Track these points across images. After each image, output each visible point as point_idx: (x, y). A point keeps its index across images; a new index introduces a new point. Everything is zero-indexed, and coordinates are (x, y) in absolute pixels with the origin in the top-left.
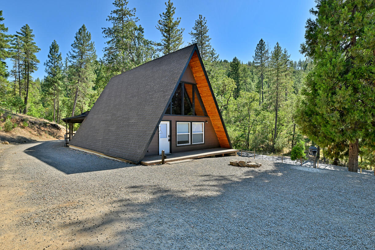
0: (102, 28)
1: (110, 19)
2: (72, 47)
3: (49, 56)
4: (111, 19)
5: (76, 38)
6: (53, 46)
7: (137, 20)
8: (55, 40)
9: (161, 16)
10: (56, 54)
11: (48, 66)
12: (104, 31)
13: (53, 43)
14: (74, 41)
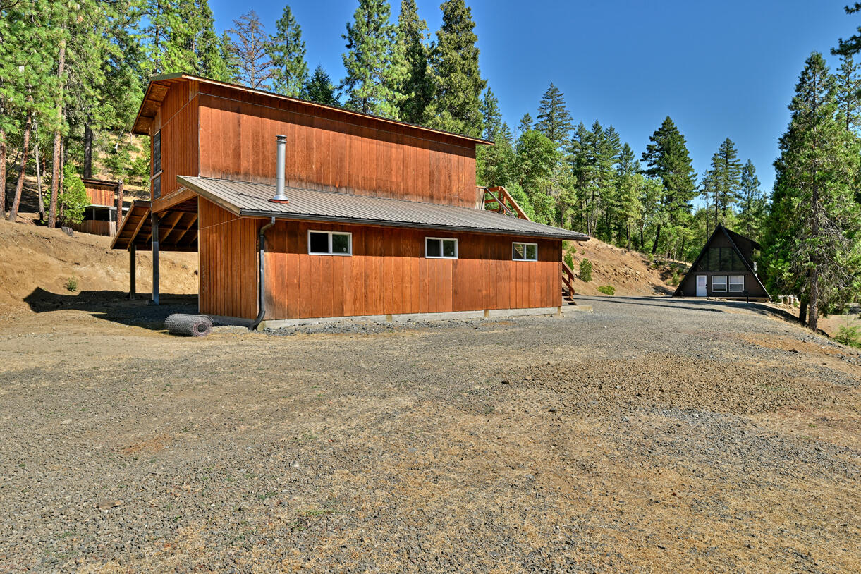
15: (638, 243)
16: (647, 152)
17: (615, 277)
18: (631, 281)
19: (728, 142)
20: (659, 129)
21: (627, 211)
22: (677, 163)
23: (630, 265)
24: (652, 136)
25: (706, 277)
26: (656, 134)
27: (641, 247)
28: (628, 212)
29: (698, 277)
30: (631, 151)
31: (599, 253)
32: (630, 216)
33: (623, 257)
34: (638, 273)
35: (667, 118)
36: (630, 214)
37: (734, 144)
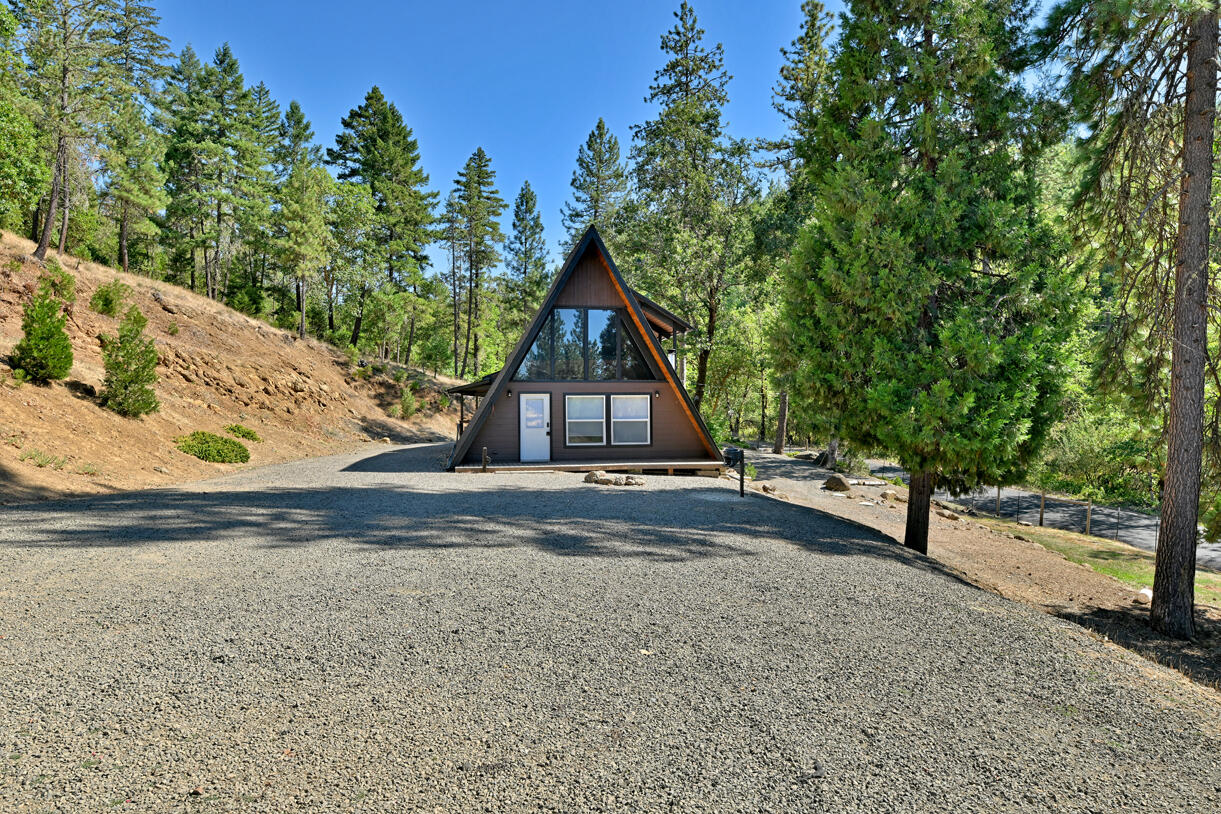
0: (631, 128)
1: (653, 96)
2: (572, 188)
3: (514, 225)
4: (656, 95)
5: (581, 161)
6: (522, 196)
7: (724, 79)
8: (526, 182)
9: (785, 53)
10: (529, 217)
11: (512, 250)
12: (636, 133)
13: (523, 190)
14: (574, 173)
15: (320, 324)
16: (336, 148)
17: (263, 397)
18: (310, 409)
19: (480, 155)
20: (360, 107)
21: (296, 243)
22: (401, 162)
23: (304, 368)
24: (346, 118)
25: (546, 397)
26: (353, 115)
27: (329, 332)
28: (299, 244)
29: (524, 397)
30: (305, 121)
31: (224, 336)
32: (304, 257)
33: (288, 350)
34: (325, 387)
35: (375, 90)
36: (303, 250)
37: (490, 160)
